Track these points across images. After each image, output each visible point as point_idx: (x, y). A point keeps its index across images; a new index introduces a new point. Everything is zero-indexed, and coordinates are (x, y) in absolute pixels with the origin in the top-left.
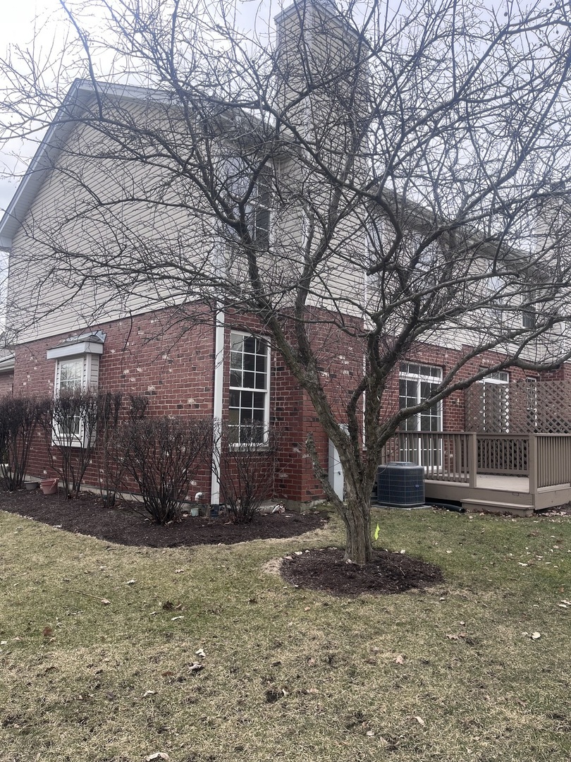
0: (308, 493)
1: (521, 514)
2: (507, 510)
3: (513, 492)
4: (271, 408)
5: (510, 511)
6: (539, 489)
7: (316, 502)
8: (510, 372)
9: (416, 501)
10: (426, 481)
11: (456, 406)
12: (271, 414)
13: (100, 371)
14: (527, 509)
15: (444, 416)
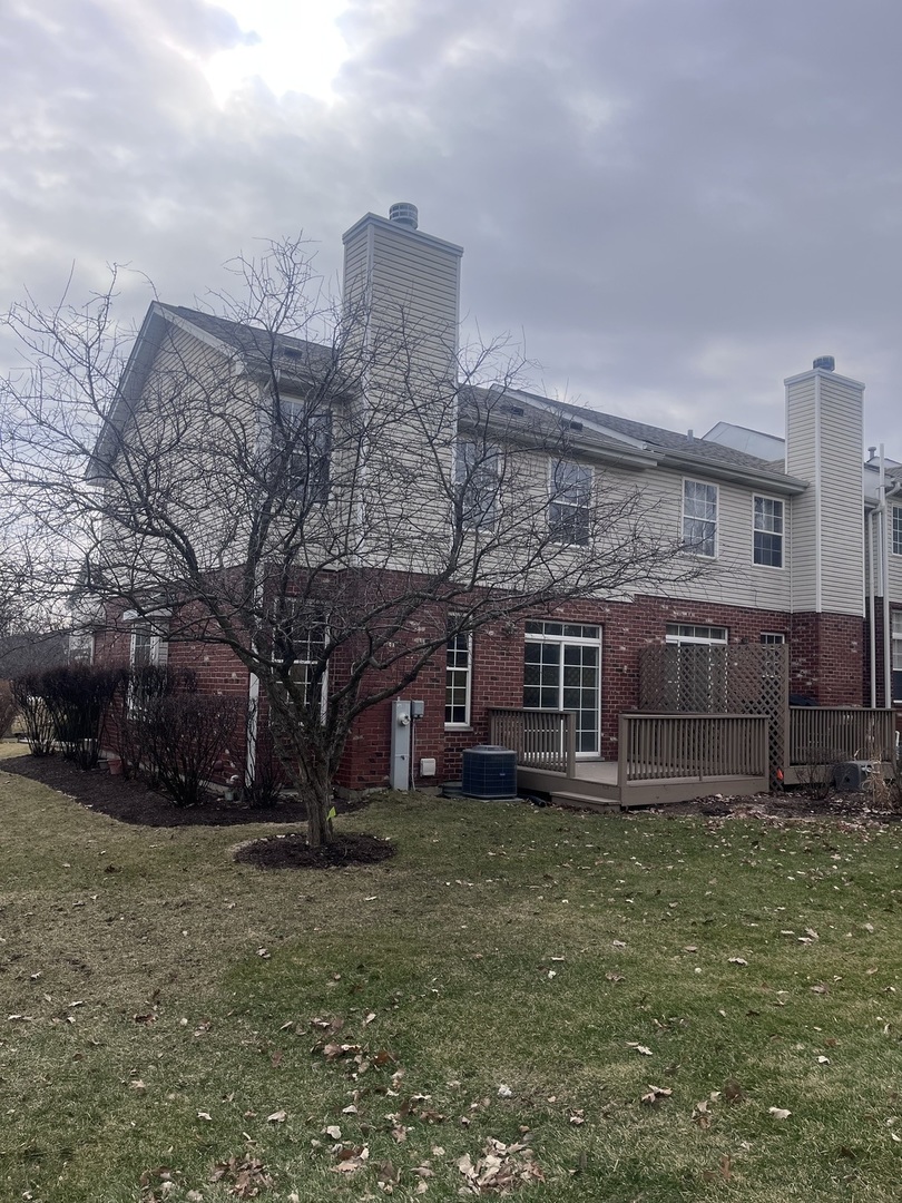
0: (360, 779)
1: (601, 809)
2: (588, 805)
3: (603, 785)
4: (329, 683)
5: (590, 806)
6: (629, 783)
7: (372, 790)
8: (729, 628)
9: (500, 792)
10: (519, 768)
11: (623, 675)
12: (330, 689)
13: (169, 655)
14: (607, 804)
15: (603, 688)
